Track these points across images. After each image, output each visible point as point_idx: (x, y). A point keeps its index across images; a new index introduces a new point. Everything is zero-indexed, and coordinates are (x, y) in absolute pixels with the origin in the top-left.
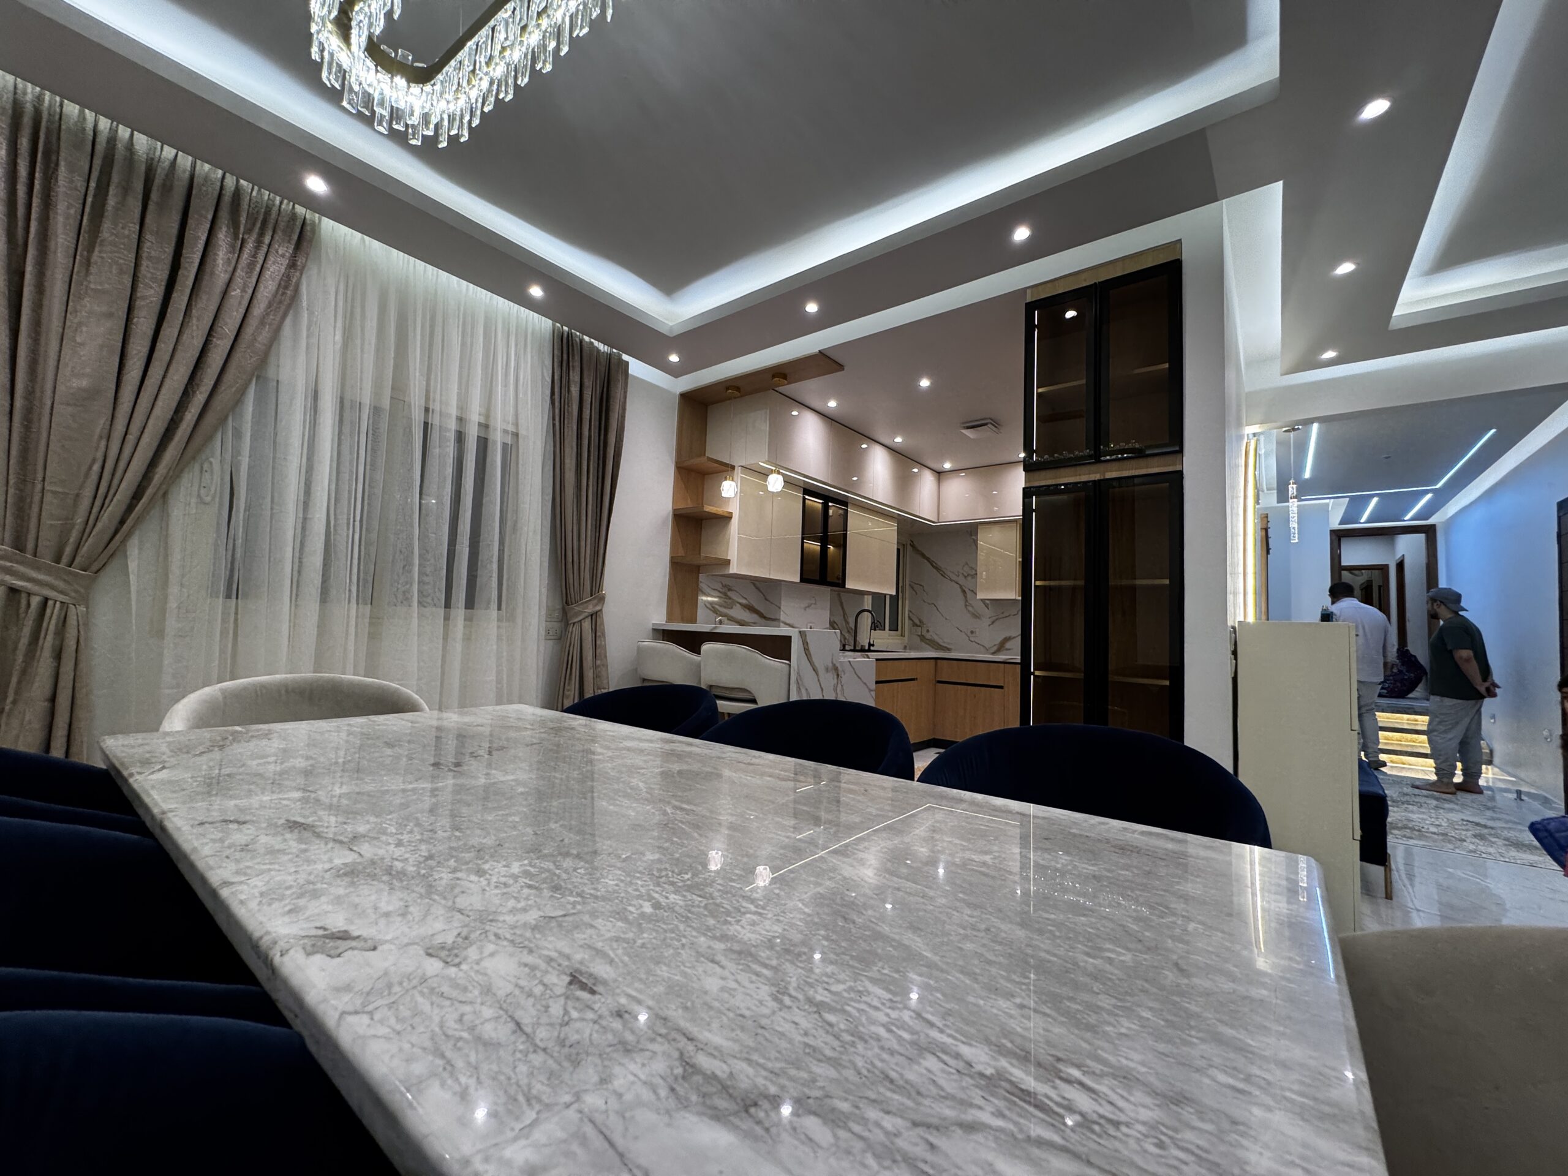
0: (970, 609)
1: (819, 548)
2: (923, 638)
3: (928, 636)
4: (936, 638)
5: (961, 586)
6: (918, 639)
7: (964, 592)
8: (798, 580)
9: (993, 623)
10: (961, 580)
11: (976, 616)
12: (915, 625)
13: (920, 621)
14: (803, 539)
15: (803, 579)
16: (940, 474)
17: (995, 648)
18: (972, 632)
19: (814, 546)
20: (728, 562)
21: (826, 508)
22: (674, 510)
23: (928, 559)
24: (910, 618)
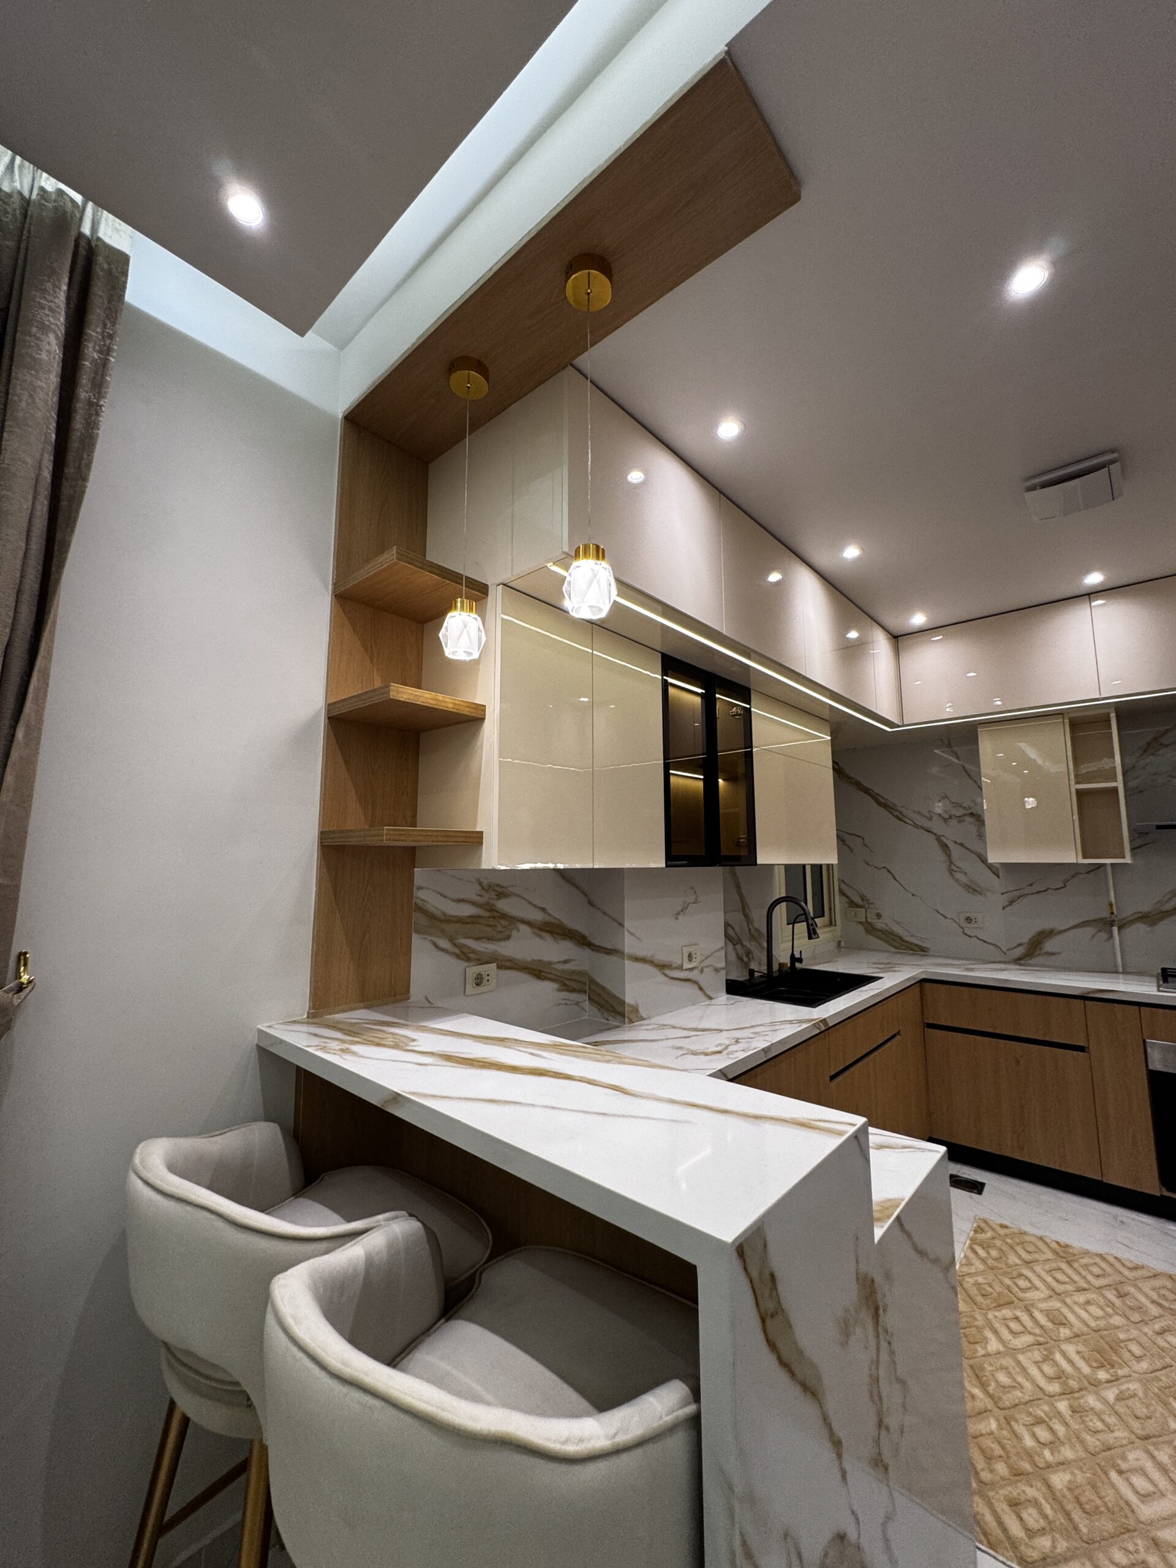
0: (958, 876)
1: (701, 784)
2: (870, 929)
3: (879, 924)
4: (897, 929)
5: (938, 839)
6: (861, 928)
7: (945, 847)
8: (662, 864)
9: (1011, 903)
10: (937, 826)
11: (973, 889)
12: (853, 904)
13: (863, 898)
14: (667, 768)
15: (672, 858)
16: (898, 639)
17: (1020, 951)
18: (969, 920)
19: (690, 782)
20: (475, 839)
21: (709, 701)
22: (330, 707)
23: (866, 791)
24: (842, 892)
